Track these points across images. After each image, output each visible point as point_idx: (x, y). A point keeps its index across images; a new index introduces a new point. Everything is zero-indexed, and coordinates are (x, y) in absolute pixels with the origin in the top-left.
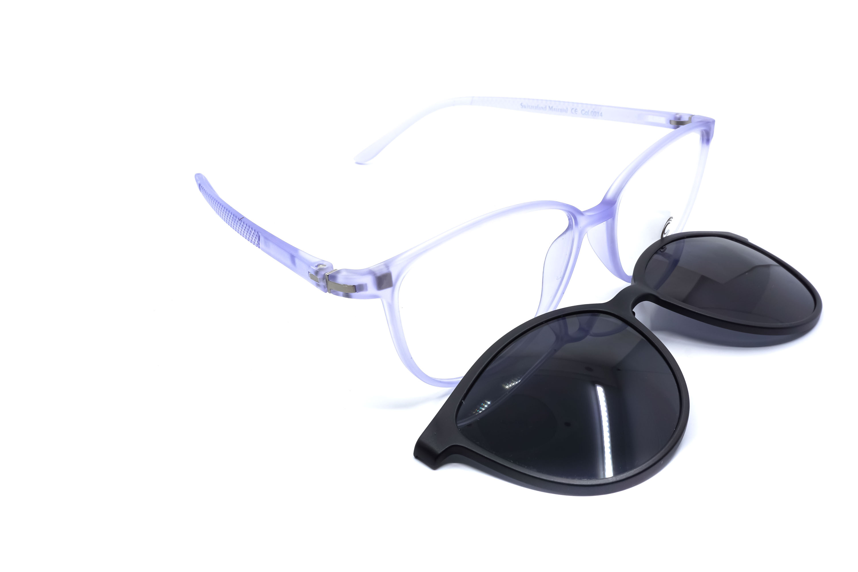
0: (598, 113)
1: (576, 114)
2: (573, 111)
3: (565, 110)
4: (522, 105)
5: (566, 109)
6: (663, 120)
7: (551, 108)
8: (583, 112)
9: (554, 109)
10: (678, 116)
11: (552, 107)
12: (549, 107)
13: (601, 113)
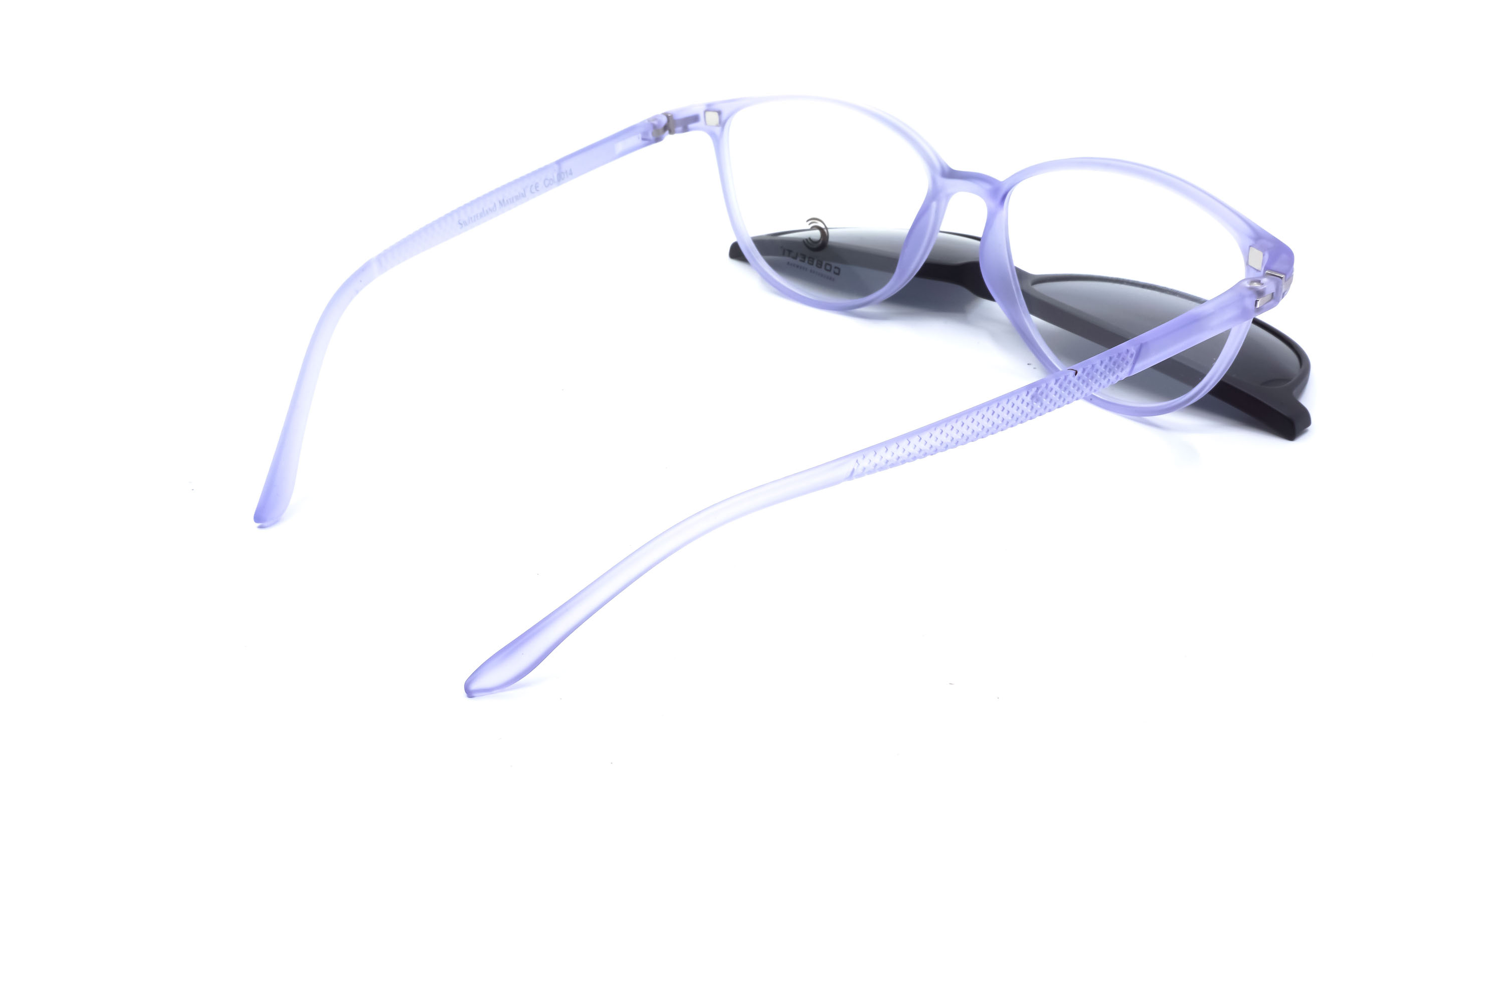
0: (566, 172)
1: (538, 191)
2: (534, 190)
3: (522, 194)
4: (460, 222)
5: (523, 192)
6: (636, 140)
7: (503, 203)
8: (547, 182)
9: (507, 201)
10: (655, 123)
11: (503, 200)
12: (500, 202)
13: (571, 170)
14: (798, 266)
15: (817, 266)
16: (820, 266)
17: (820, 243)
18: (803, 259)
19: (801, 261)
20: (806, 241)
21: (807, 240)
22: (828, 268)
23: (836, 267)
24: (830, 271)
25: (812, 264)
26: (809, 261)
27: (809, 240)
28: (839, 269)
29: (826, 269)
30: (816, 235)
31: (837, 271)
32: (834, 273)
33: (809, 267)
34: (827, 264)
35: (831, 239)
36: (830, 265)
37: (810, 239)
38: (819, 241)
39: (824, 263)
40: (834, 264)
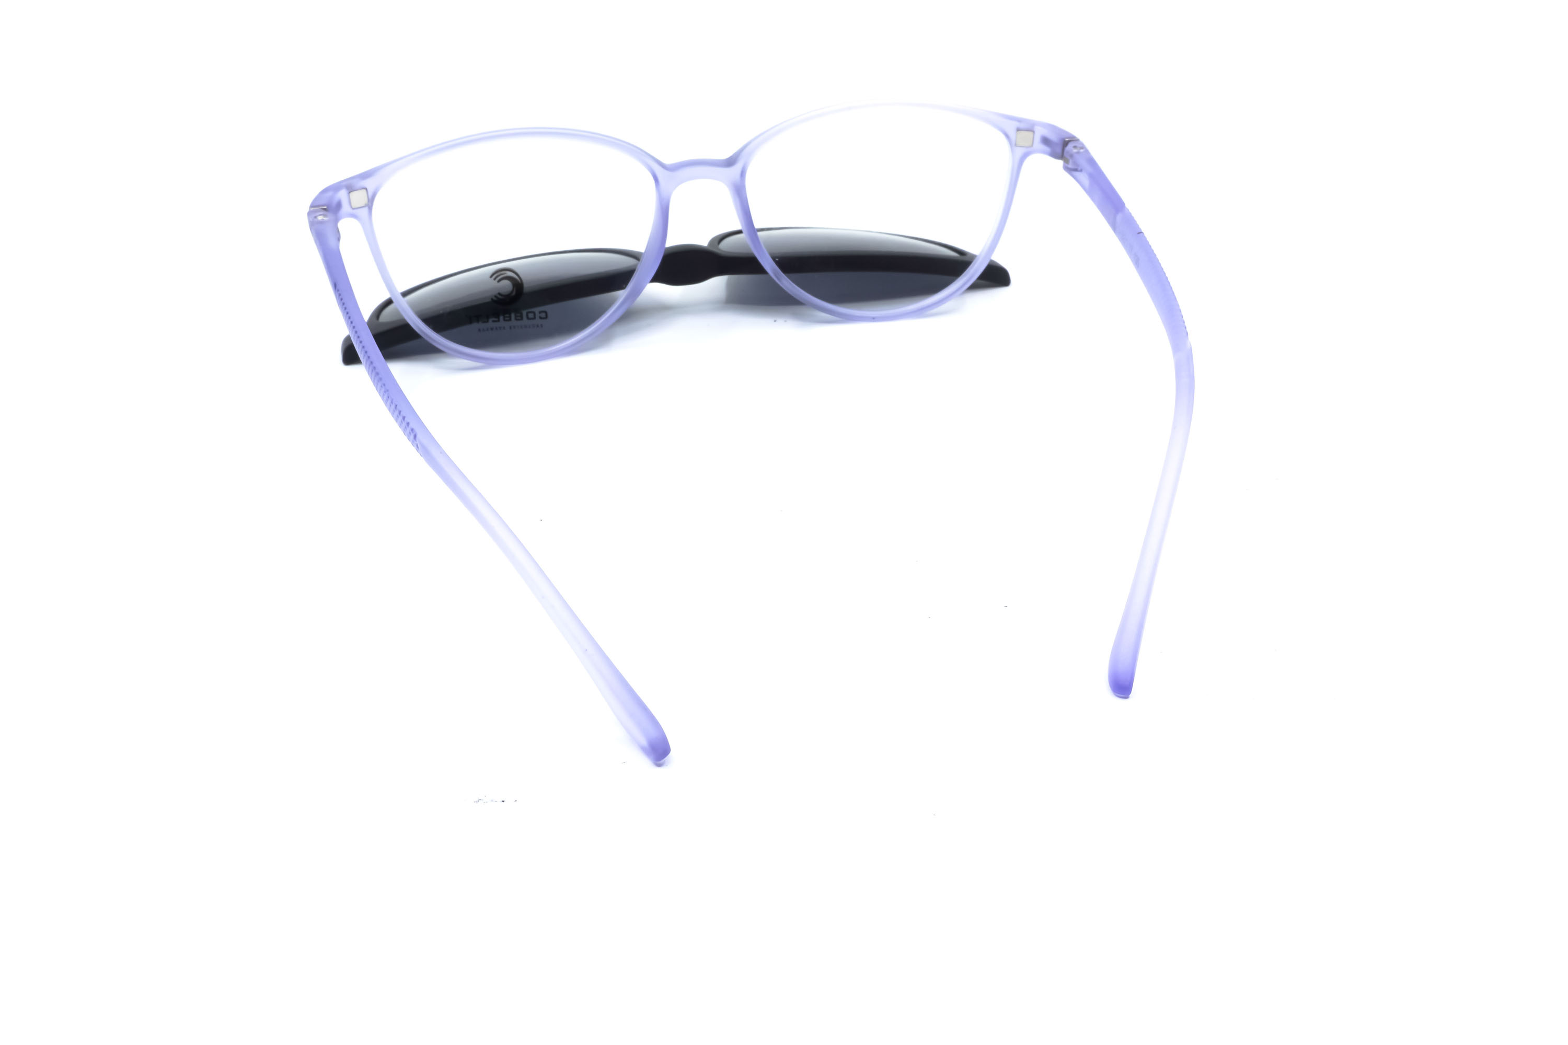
14: (492, 329)
15: (516, 319)
16: (519, 318)
17: (514, 293)
18: (496, 319)
19: (494, 321)
20: (495, 299)
21: (496, 296)
22: (531, 315)
23: (540, 312)
24: (534, 318)
25: (510, 320)
26: (504, 318)
27: (500, 297)
28: (546, 312)
29: (528, 318)
30: (506, 286)
31: (543, 315)
32: (541, 318)
33: (507, 324)
34: (527, 313)
35: (526, 286)
36: (534, 313)
37: (499, 294)
38: (512, 292)
39: (524, 313)
40: (537, 310)
